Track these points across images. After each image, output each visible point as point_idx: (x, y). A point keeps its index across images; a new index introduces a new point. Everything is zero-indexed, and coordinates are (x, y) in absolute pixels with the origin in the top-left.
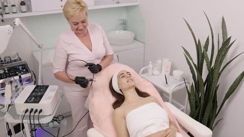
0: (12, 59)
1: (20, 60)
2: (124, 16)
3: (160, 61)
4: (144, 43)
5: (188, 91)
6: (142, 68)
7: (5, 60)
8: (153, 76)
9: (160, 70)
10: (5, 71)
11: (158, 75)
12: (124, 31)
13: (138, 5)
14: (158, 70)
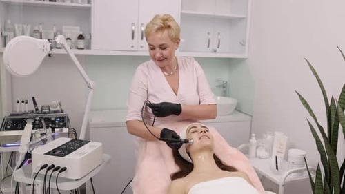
0: (51, 109)
1: (62, 112)
2: (225, 76)
3: (269, 137)
4: (252, 116)
5: (312, 182)
6: (241, 144)
7: (42, 109)
8: (257, 159)
9: (270, 150)
10: (35, 120)
11: (266, 158)
12: (223, 98)
13: (246, 59)
14: (266, 150)
